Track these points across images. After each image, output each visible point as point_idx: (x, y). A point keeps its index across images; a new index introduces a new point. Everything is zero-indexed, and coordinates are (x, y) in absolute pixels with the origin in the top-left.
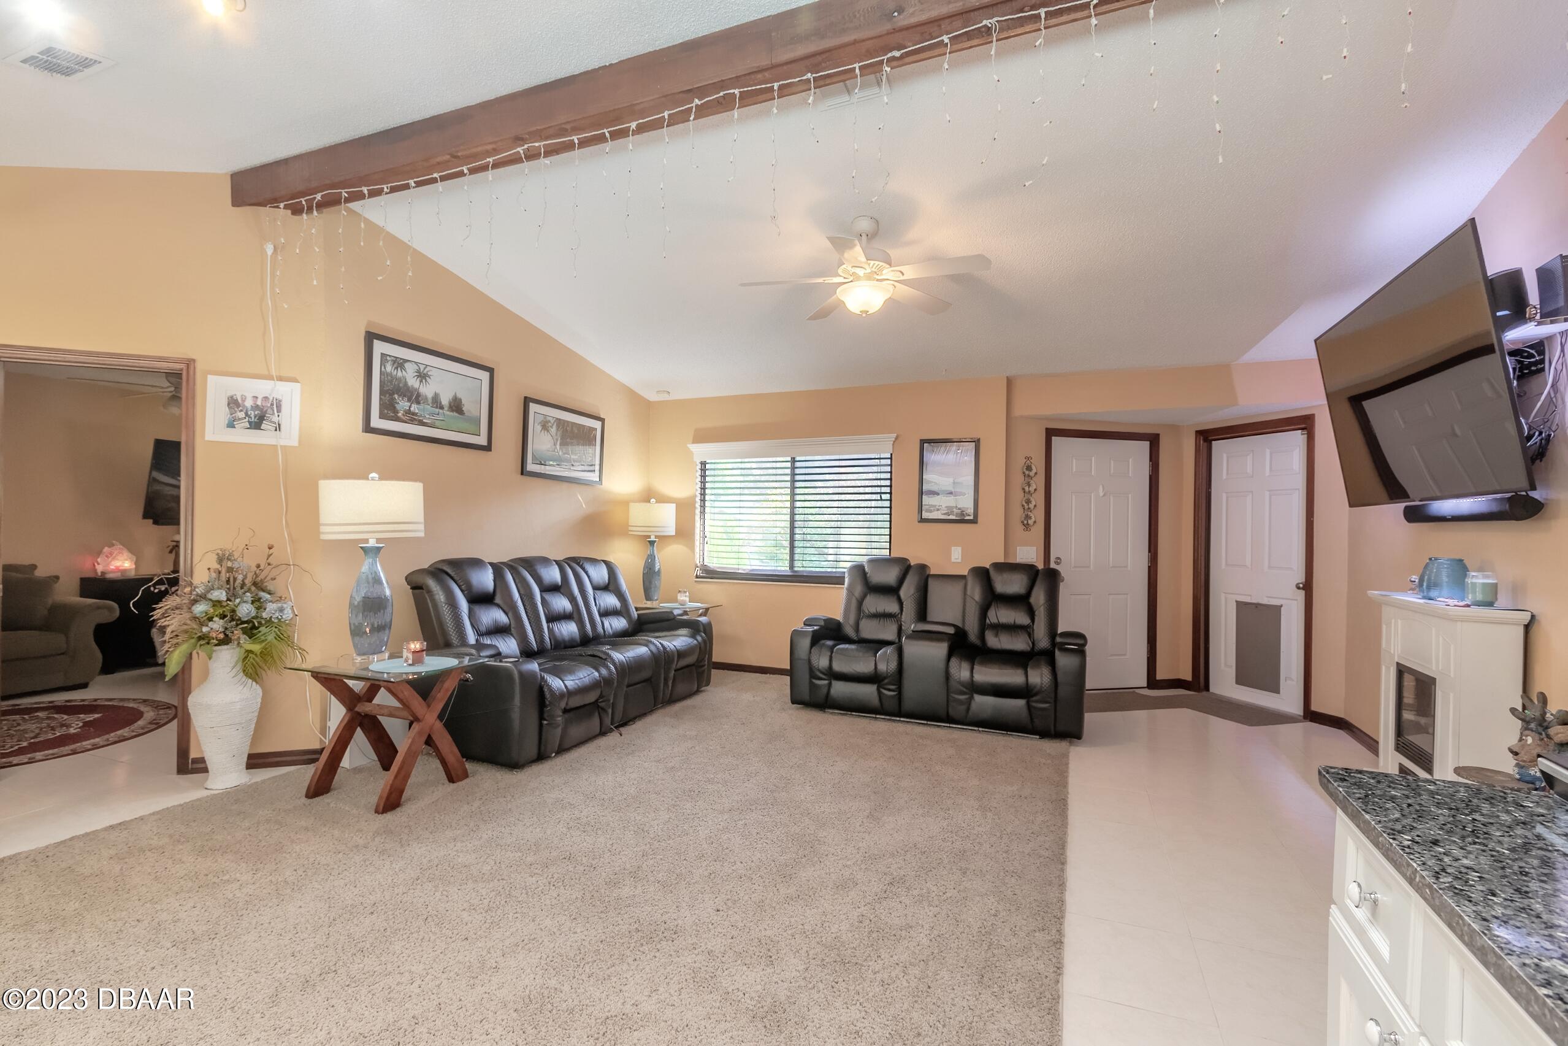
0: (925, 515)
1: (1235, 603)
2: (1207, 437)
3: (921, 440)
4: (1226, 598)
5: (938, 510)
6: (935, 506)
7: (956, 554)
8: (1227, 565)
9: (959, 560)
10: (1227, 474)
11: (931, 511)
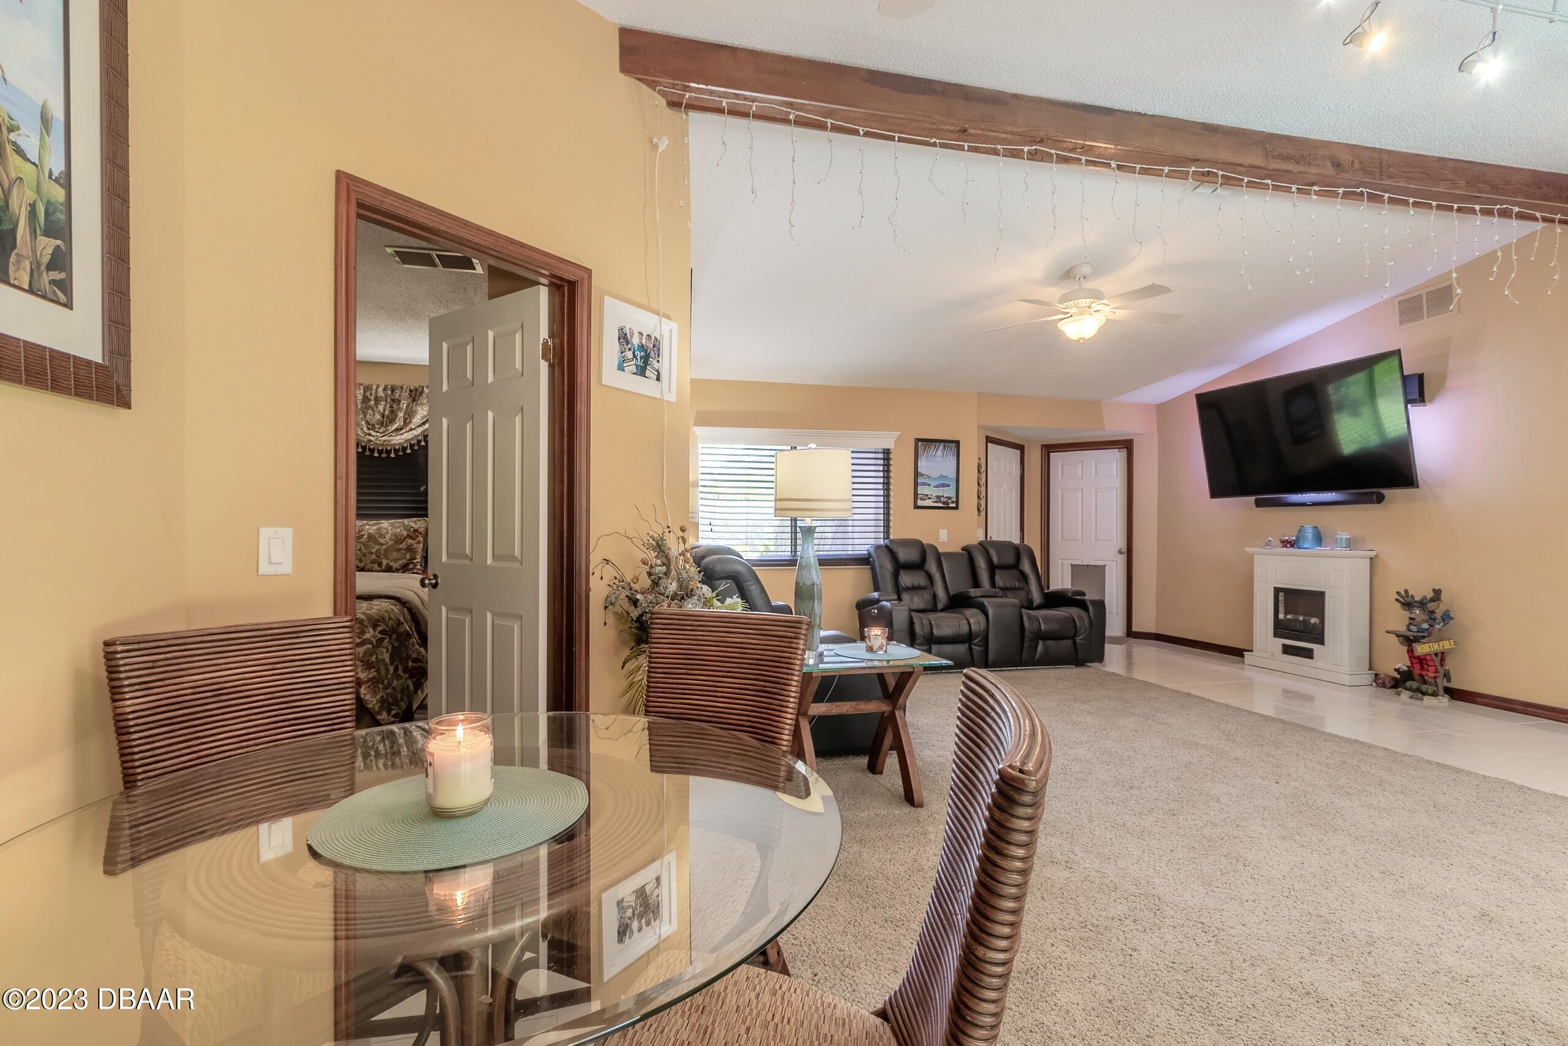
0: (920, 503)
1: (1070, 567)
2: (1048, 449)
3: (916, 439)
4: (1062, 563)
5: (930, 498)
6: (927, 495)
7: (943, 535)
8: (1062, 539)
9: (946, 540)
10: (1062, 475)
11: (924, 500)
